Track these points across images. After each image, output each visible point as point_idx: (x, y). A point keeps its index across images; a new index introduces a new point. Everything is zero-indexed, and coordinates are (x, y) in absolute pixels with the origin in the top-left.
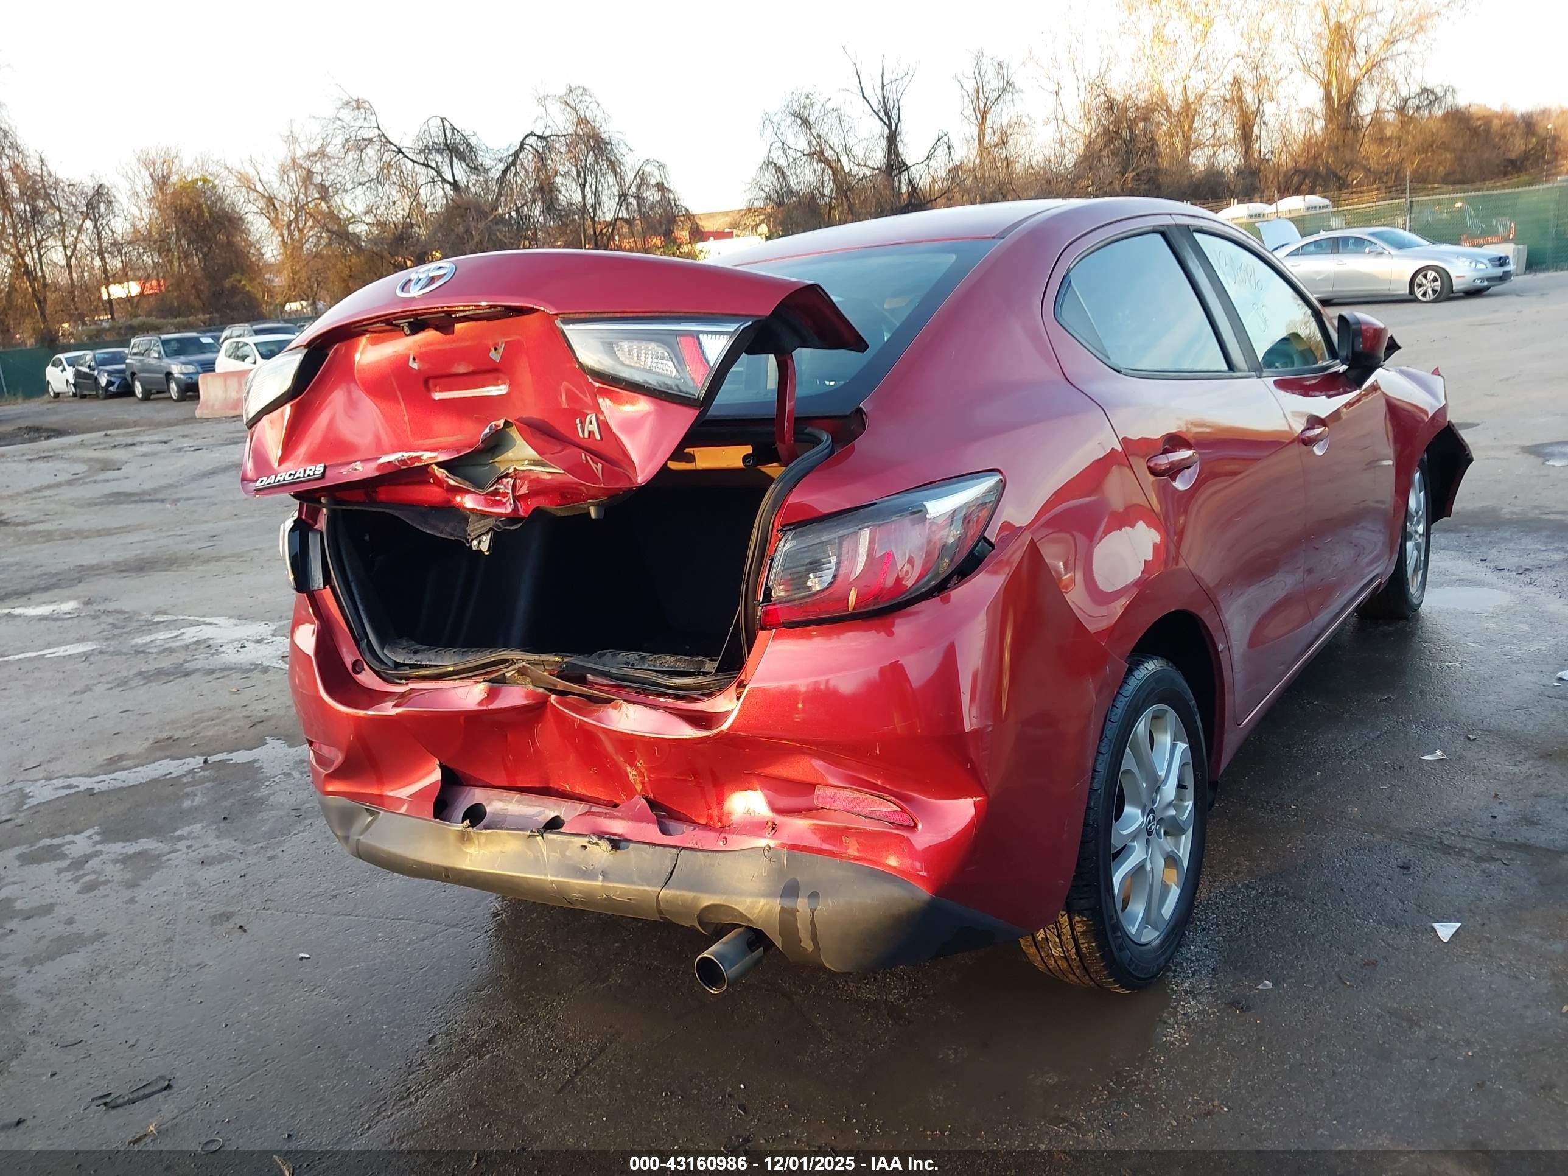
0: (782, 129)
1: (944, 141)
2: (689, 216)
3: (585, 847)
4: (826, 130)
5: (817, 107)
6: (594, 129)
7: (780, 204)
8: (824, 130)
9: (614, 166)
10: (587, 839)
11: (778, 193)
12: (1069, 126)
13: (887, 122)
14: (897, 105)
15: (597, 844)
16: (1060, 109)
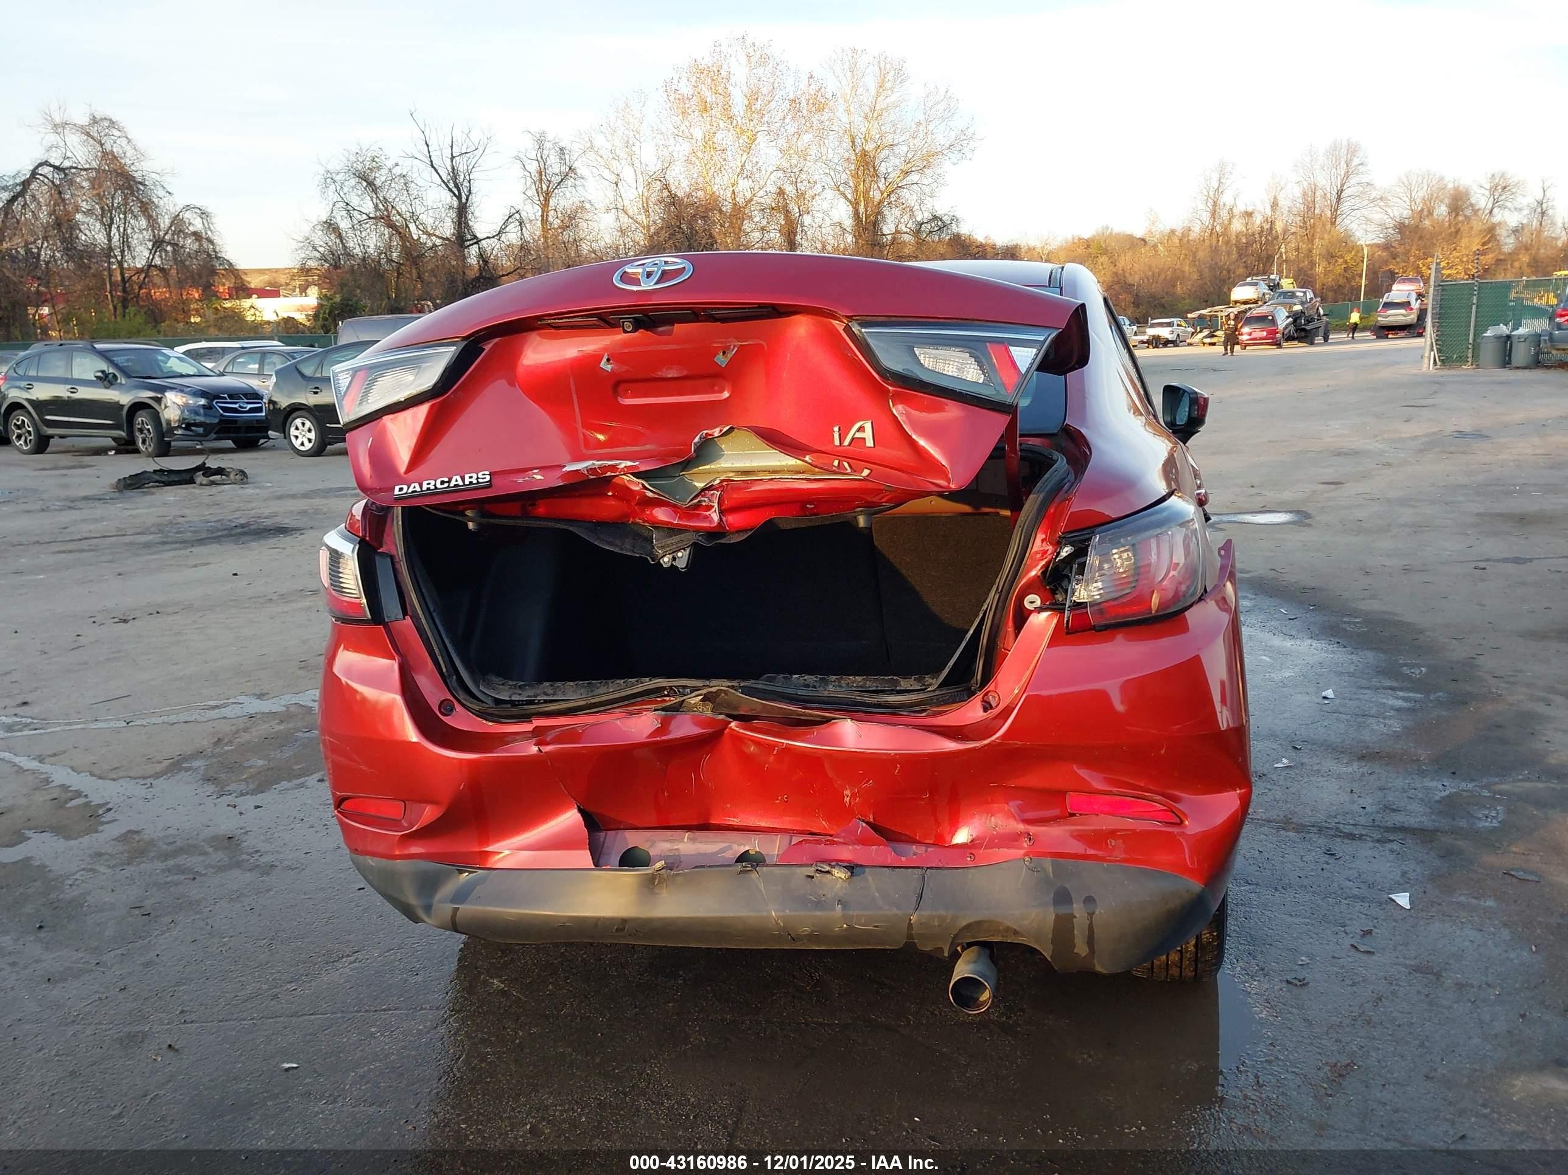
0: (346, 190)
1: (514, 216)
2: (232, 271)
3: (812, 877)
4: (394, 196)
5: (384, 172)
6: (122, 166)
7: (336, 266)
8: (391, 195)
9: (147, 208)
10: (813, 869)
11: (333, 255)
12: (629, 216)
13: (456, 193)
14: (467, 177)
15: (828, 872)
16: (619, 199)
